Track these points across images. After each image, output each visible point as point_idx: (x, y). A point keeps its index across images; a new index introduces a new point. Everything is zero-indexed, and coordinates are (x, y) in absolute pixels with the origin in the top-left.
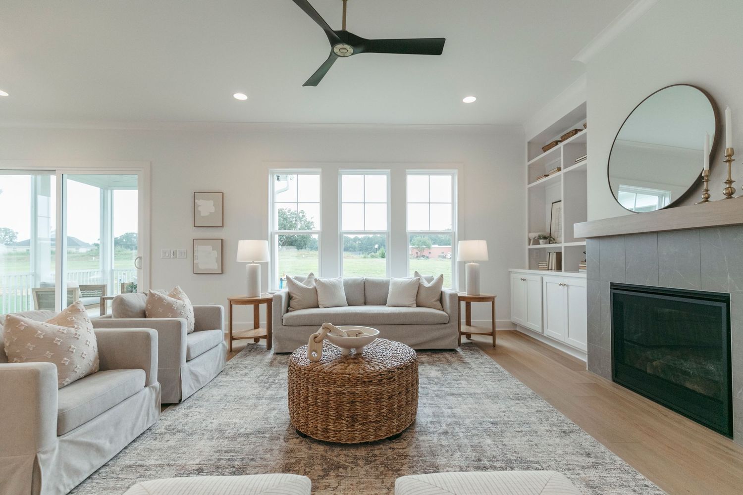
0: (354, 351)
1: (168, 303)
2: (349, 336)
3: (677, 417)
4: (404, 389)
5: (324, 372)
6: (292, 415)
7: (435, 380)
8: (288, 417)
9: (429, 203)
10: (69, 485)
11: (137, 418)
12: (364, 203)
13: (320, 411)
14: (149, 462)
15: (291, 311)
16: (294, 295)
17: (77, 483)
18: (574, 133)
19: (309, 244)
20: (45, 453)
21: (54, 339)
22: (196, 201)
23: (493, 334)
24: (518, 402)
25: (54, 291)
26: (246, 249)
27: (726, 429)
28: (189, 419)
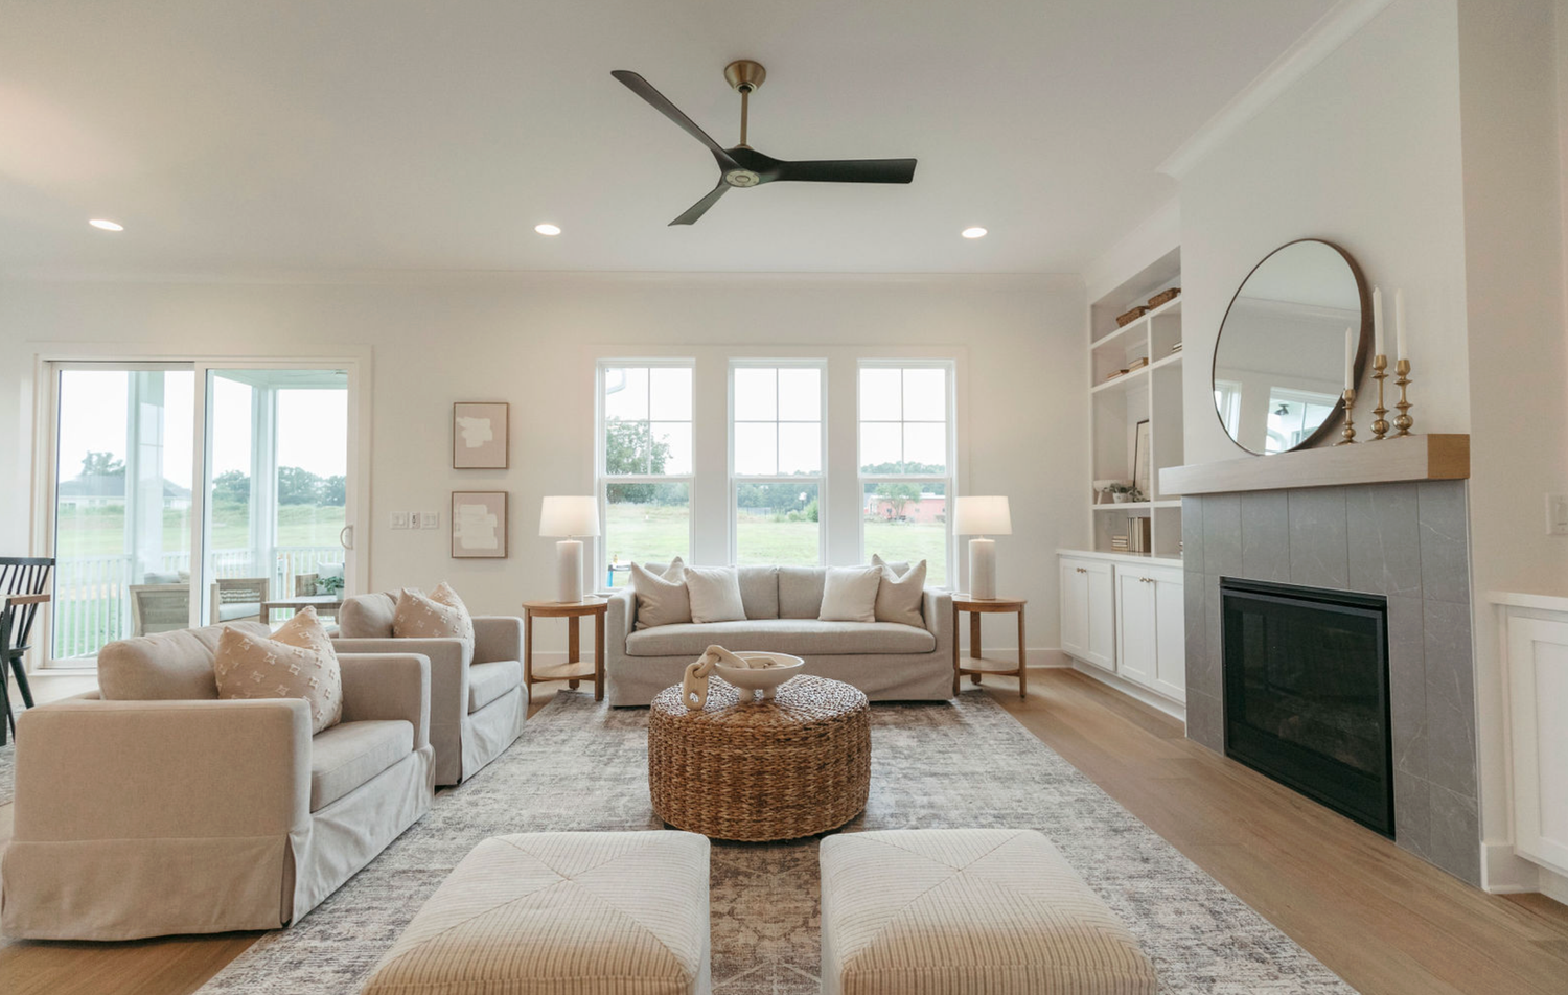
0: (759, 694)
1: (433, 612)
2: (751, 667)
3: (1318, 810)
4: (844, 755)
5: (713, 725)
6: (657, 800)
7: (906, 752)
8: (650, 806)
9: (903, 422)
10: (323, 890)
11: (404, 800)
12: (777, 422)
13: (705, 789)
14: (432, 867)
15: (641, 629)
16: (646, 599)
17: (334, 890)
18: (1170, 295)
19: (658, 492)
20: (298, 834)
21: (289, 667)
22: (457, 419)
23: (1020, 673)
24: (1047, 786)
25: (188, 591)
26: (559, 513)
27: (1385, 825)
28: (480, 809)
